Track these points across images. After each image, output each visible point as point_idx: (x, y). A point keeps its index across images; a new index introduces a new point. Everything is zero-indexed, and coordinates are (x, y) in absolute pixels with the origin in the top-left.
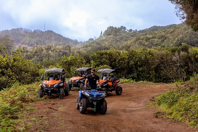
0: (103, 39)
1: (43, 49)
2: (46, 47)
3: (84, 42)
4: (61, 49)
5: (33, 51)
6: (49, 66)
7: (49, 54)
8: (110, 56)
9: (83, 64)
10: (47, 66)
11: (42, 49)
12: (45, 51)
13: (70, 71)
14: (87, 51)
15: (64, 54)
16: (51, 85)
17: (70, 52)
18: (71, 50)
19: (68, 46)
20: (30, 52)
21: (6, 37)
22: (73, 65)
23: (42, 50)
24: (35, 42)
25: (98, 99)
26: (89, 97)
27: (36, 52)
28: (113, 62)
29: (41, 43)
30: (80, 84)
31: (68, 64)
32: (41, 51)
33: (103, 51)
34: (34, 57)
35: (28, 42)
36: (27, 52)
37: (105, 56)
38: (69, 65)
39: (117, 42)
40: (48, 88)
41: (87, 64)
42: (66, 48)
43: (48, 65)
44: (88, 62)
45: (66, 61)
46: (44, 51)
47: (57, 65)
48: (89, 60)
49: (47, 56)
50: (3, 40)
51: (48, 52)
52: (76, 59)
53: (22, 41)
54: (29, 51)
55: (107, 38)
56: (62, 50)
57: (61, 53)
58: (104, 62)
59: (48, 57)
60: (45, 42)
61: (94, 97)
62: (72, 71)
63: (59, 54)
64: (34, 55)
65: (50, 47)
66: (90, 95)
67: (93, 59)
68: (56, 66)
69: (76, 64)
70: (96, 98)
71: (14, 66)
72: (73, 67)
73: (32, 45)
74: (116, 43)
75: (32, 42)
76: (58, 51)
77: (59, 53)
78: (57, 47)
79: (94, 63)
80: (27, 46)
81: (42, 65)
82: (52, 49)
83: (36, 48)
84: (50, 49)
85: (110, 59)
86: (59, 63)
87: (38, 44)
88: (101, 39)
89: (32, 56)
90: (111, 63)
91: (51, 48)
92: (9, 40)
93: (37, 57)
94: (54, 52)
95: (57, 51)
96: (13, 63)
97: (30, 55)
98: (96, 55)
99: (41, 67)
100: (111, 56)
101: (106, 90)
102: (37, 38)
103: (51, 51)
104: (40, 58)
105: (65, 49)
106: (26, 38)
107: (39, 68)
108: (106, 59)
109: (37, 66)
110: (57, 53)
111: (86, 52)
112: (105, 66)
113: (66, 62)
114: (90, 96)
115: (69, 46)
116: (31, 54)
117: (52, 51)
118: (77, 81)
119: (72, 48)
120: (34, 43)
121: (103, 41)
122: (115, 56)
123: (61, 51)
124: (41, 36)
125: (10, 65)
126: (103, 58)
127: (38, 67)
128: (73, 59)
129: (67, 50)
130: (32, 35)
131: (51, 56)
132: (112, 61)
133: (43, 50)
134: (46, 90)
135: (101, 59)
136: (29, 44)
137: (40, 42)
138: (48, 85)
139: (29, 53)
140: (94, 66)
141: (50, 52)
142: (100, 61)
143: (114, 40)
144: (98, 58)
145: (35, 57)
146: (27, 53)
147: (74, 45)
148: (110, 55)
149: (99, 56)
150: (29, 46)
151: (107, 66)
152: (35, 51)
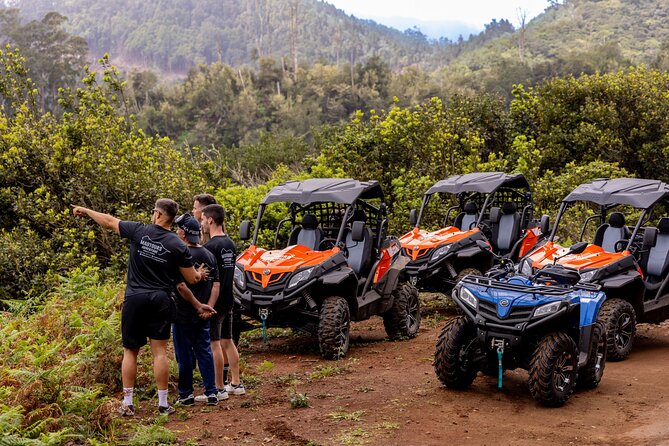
0: (563, 23)
1: (241, 81)
2: (256, 74)
3: (461, 39)
4: (334, 81)
5: (190, 97)
6: (274, 167)
7: (274, 109)
8: (625, 109)
9: (467, 153)
10: (261, 169)
11: (234, 82)
12: (248, 97)
13: (393, 199)
14: (477, 88)
15: (349, 109)
16: (274, 277)
17: (385, 95)
18: (391, 88)
19: (375, 67)
20: (172, 101)
21: (44, 21)
22: (408, 164)
23: (236, 90)
24: (198, 46)
25: (513, 324)
26: (475, 313)
27: (202, 102)
28: (645, 141)
29: (229, 50)
30: (458, 273)
31: (380, 159)
32: (228, 96)
33: (584, 83)
34: (192, 127)
35: (161, 50)
36: (156, 99)
37: (591, 107)
38: (385, 161)
39: (643, 38)
40: (255, 292)
41: (492, 155)
42: (362, 74)
43: (264, 167)
44: (498, 143)
45: (367, 138)
46: (244, 92)
47: (314, 164)
48: (501, 131)
49: (259, 121)
50: (29, 39)
51: (263, 98)
52: (429, 129)
53: (131, 44)
54: (167, 94)
55: (586, 16)
56: (343, 88)
57: (335, 105)
58: (588, 143)
59: (268, 127)
60: (249, 47)
61: (494, 314)
62: (403, 199)
63: (325, 110)
64: (191, 117)
65: (276, 71)
66: (481, 301)
67: (524, 125)
68: (310, 171)
69: (425, 157)
70: (505, 318)
71: (72, 169)
72: (411, 174)
73: (179, 65)
74: (639, 45)
75: (184, 50)
76: (322, 94)
77: (323, 105)
78: (315, 70)
79: (530, 148)
80: (156, 70)
81: (233, 165)
82: (288, 81)
83: (201, 76)
84: (276, 80)
85: (624, 129)
86: (327, 155)
87: (210, 59)
88: (556, 23)
89: (183, 121)
90: (628, 150)
91: (281, 75)
92: (60, 36)
93: (210, 126)
94: (300, 100)
95: (312, 93)
96: (64, 153)
97: (169, 115)
98: (542, 102)
99: (229, 175)
100: (631, 105)
101: (628, 311)
102: (207, 25)
103: (284, 93)
104: (221, 131)
105: (359, 81)
106: (149, 24)
107: (216, 183)
108: (599, 126)
109: (205, 168)
110: (315, 105)
111: (472, 93)
112: (598, 165)
113: (369, 146)
114: (481, 309)
115: (378, 63)
116: (176, 111)
117: (290, 93)
118: (441, 252)
119: (396, 74)
120: (194, 50)
121: (563, 31)
122: (653, 108)
123: (334, 93)
124: (229, 15)
125: (51, 164)
126: (585, 120)
127: (209, 175)
128: (412, 129)
129: (370, 85)
130: (183, 11)
131: (284, 122)
132: (637, 137)
133: (241, 88)
134: (243, 301)
135: (572, 126)
136: (166, 60)
137: (224, 49)
138: (259, 276)
139: (165, 105)
140: (530, 165)
141: (279, 97)
142: (563, 142)
143: (626, 28)
144: (553, 121)
145: (200, 125)
146: (157, 107)
147: (404, 60)
148: (627, 101)
149: (557, 109)
150: (165, 69)
151: (607, 165)
152: (195, 93)
